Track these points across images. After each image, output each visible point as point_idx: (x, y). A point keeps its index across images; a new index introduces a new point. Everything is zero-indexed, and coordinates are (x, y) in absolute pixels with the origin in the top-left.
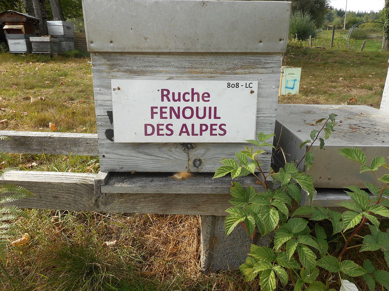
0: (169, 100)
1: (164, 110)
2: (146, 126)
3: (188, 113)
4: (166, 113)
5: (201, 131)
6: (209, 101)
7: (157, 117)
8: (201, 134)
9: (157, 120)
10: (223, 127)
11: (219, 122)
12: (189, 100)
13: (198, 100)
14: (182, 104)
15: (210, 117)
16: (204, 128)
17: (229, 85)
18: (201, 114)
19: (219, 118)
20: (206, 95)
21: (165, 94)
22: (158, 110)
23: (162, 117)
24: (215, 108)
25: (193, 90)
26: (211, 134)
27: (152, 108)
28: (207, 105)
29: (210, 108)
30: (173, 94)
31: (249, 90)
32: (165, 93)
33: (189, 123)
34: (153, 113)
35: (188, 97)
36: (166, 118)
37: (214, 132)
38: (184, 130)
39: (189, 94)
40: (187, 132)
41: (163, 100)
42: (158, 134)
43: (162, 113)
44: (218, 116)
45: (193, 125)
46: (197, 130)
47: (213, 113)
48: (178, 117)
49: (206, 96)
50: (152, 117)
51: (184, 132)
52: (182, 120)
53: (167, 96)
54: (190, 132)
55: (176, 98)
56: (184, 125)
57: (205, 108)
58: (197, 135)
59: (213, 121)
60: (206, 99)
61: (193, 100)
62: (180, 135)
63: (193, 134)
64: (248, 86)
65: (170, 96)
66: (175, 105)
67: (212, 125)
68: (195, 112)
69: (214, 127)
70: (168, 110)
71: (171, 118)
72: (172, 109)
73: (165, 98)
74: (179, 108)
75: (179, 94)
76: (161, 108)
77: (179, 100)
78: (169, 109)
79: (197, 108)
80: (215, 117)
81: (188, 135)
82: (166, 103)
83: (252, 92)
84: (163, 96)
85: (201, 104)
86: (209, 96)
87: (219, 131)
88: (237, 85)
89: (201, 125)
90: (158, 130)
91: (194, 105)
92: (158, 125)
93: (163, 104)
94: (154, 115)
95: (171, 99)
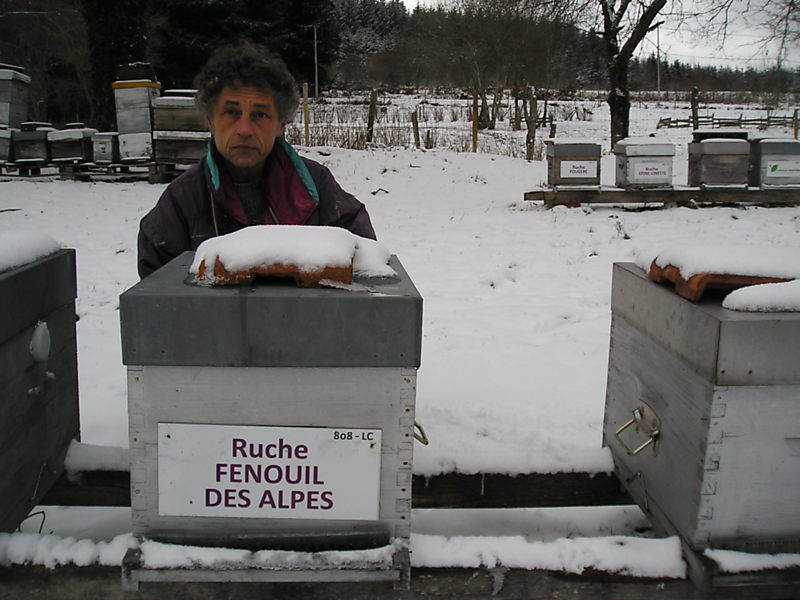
0: (245, 455)
1: (236, 469)
2: (208, 491)
3: (273, 474)
4: (239, 473)
5: (294, 501)
6: (305, 457)
7: (225, 478)
8: (293, 506)
9: (225, 483)
10: (327, 496)
11: (321, 489)
12: (275, 456)
13: (290, 456)
14: (265, 462)
15: (307, 482)
16: (298, 497)
17: (336, 435)
18: (293, 477)
19: (322, 483)
20: (302, 449)
21: (238, 446)
22: (228, 470)
23: (232, 480)
24: (316, 468)
25: (281, 441)
26: (309, 507)
27: (219, 466)
28: (303, 463)
29: (308, 468)
30: (252, 446)
31: (367, 443)
32: (239, 444)
33: (274, 489)
34: (219, 473)
35: (273, 451)
36: (240, 481)
37: (313, 504)
38: (267, 499)
39: (275, 446)
40: (272, 502)
41: (235, 455)
42: (227, 505)
43: (233, 473)
44: (319, 480)
45: (281, 492)
46: (287, 501)
47: (312, 474)
48: (258, 480)
49: (301, 451)
50: (218, 480)
51: (267, 503)
52: (264, 485)
53: (241, 449)
54: (277, 503)
55: (256, 452)
56: (268, 493)
57: (300, 468)
58: (287, 507)
59: (312, 487)
60: (301, 454)
61: (281, 456)
62: (261, 506)
63: (281, 506)
64: (365, 437)
65: (247, 449)
66: (254, 463)
67: (310, 493)
68: (284, 474)
69: (313, 496)
70: (242, 470)
71: (247, 481)
72: (248, 467)
73: (238, 451)
74: (259, 467)
75: (261, 446)
76: (233, 466)
77: (260, 455)
78: (244, 467)
79: (288, 468)
80: (316, 482)
81: (274, 506)
82: (239, 459)
83: (372, 446)
84: (235, 448)
85: (294, 462)
86: (306, 451)
87: (321, 502)
88: (350, 435)
89: (294, 493)
90: (227, 498)
91: (283, 463)
92: (227, 491)
93: (235, 461)
94: (222, 476)
95: (248, 454)
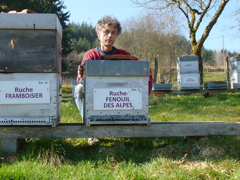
1: (111, 98)
2: (104, 104)
3: (119, 99)
4: (111, 99)
5: (124, 105)
8: (123, 107)
9: (108, 102)
11: (129, 102)
13: (122, 95)
14: (117, 96)
15: (126, 101)
16: (124, 104)
17: (132, 90)
18: (123, 100)
19: (129, 101)
21: (111, 93)
22: (109, 99)
23: (110, 101)
24: (128, 98)
25: (120, 91)
26: (127, 107)
27: (107, 98)
28: (125, 96)
29: (126, 98)
31: (139, 91)
34: (107, 100)
36: (111, 101)
38: (118, 105)
39: (119, 93)
40: (119, 106)
41: (110, 95)
42: (109, 107)
43: (110, 99)
45: (121, 104)
46: (122, 105)
47: (127, 99)
48: (115, 101)
49: (125, 94)
50: (107, 101)
52: (117, 102)
53: (112, 94)
56: (118, 104)
57: (125, 98)
59: (127, 102)
61: (120, 95)
62: (116, 107)
63: (121, 107)
65: (113, 94)
69: (128, 104)
70: (112, 98)
71: (113, 101)
72: (113, 98)
74: (116, 98)
75: (116, 93)
76: (110, 98)
79: (122, 98)
80: (128, 101)
81: (119, 107)
83: (140, 92)
87: (130, 105)
88: (135, 90)
89: (123, 104)
90: (109, 105)
91: (121, 96)
92: (109, 104)
93: (110, 96)
94: (108, 100)
95: (113, 95)
